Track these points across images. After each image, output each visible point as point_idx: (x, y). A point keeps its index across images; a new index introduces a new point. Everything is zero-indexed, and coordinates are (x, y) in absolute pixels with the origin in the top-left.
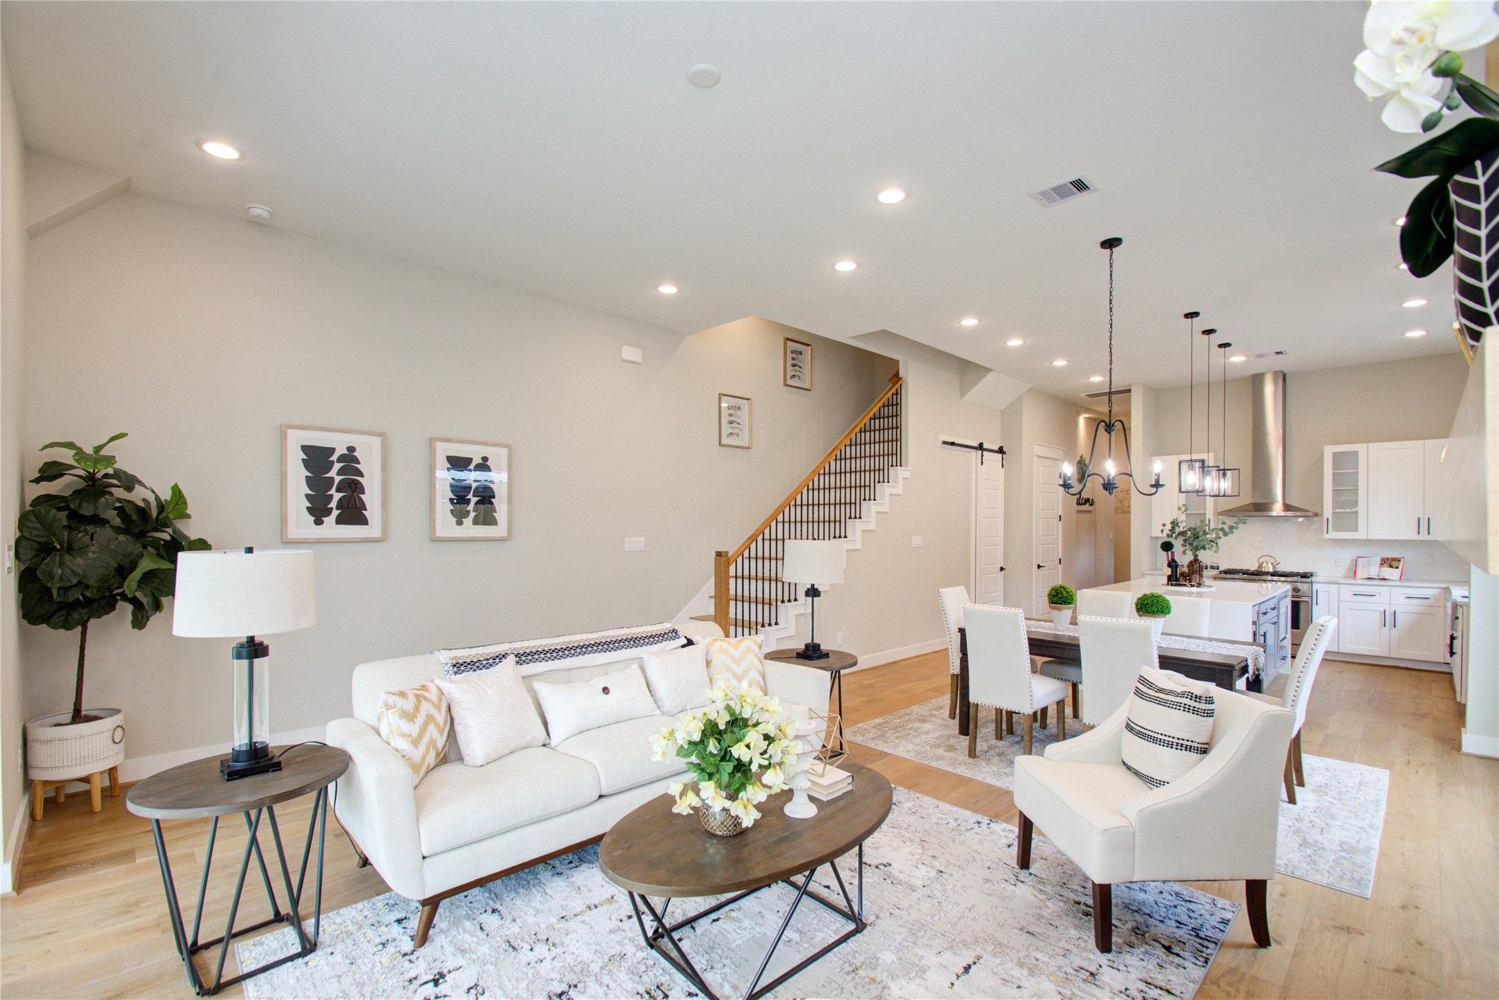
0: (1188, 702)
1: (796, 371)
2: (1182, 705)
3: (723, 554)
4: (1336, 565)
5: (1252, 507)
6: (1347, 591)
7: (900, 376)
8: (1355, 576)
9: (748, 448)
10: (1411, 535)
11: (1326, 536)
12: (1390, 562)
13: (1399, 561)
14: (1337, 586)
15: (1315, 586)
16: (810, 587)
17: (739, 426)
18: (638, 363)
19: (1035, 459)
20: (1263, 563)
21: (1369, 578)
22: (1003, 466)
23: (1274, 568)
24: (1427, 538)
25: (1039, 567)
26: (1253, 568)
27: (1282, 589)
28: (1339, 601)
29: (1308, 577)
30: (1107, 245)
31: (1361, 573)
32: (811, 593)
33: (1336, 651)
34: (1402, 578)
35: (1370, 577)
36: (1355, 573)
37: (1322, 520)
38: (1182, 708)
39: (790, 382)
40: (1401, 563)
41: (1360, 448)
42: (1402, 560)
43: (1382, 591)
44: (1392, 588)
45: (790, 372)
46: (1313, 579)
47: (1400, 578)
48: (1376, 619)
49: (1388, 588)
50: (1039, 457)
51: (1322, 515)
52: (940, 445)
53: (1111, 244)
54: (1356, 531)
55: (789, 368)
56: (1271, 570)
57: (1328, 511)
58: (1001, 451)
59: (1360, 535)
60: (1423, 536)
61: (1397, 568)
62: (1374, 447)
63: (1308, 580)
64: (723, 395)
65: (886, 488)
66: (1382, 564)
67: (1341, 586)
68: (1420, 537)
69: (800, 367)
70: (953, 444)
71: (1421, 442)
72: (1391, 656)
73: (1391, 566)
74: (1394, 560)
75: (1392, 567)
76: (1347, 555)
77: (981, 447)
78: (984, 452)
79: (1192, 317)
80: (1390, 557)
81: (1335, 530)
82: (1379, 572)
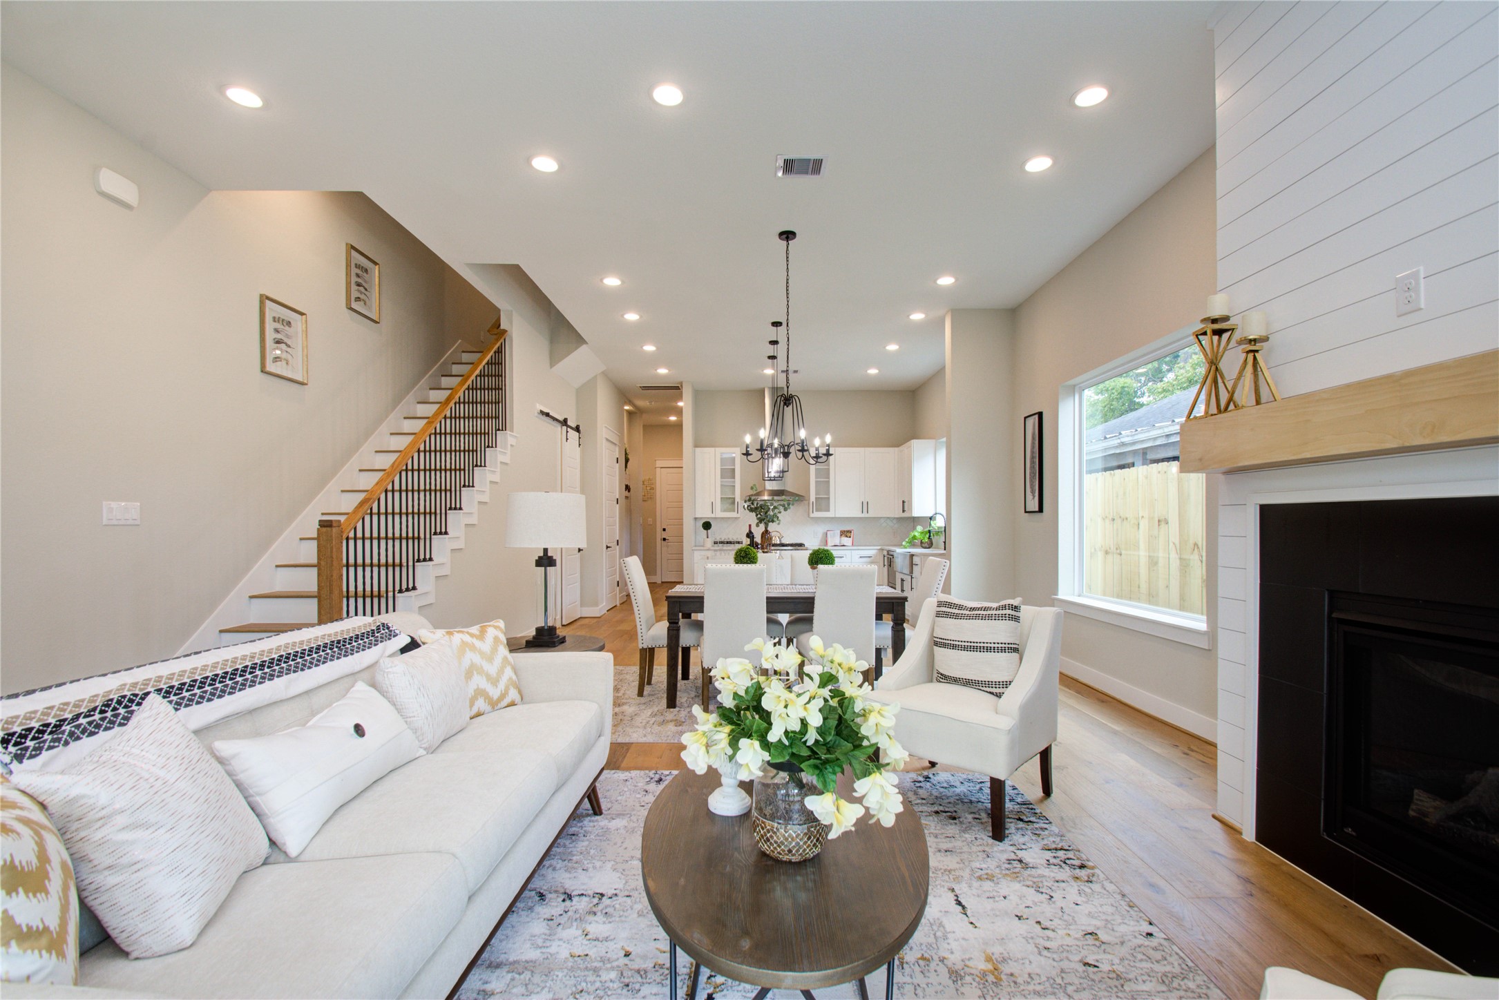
0: (1008, 612)
1: (361, 293)
2: (1007, 616)
3: (334, 525)
7: (502, 327)
8: (827, 544)
9: (302, 384)
10: (856, 513)
11: (812, 515)
12: (846, 533)
13: (850, 532)
16: (542, 555)
17: (289, 350)
18: (127, 206)
19: (604, 442)
21: (836, 545)
22: (580, 445)
23: (780, 541)
24: (867, 515)
25: (607, 547)
29: (802, 546)
30: (785, 236)
31: (830, 542)
32: (545, 562)
34: (855, 544)
36: (826, 542)
37: (809, 503)
38: (1007, 618)
39: (355, 305)
40: (852, 534)
42: (853, 532)
43: (846, 554)
44: (852, 551)
45: (355, 294)
46: (805, 547)
47: (853, 544)
49: (850, 551)
50: (606, 439)
51: (810, 500)
52: (536, 414)
53: (788, 235)
54: (829, 511)
55: (354, 287)
56: (778, 542)
57: (813, 497)
58: (577, 429)
59: (830, 514)
60: (865, 515)
61: (850, 537)
62: (838, 450)
63: (803, 548)
64: (268, 298)
65: (498, 455)
66: (841, 535)
68: (863, 515)
69: (366, 290)
70: (547, 415)
71: (863, 449)
73: (847, 536)
74: (848, 531)
76: (821, 530)
77: (565, 423)
78: (568, 429)
79: (777, 326)
80: (845, 529)
81: (816, 511)
82: (840, 541)
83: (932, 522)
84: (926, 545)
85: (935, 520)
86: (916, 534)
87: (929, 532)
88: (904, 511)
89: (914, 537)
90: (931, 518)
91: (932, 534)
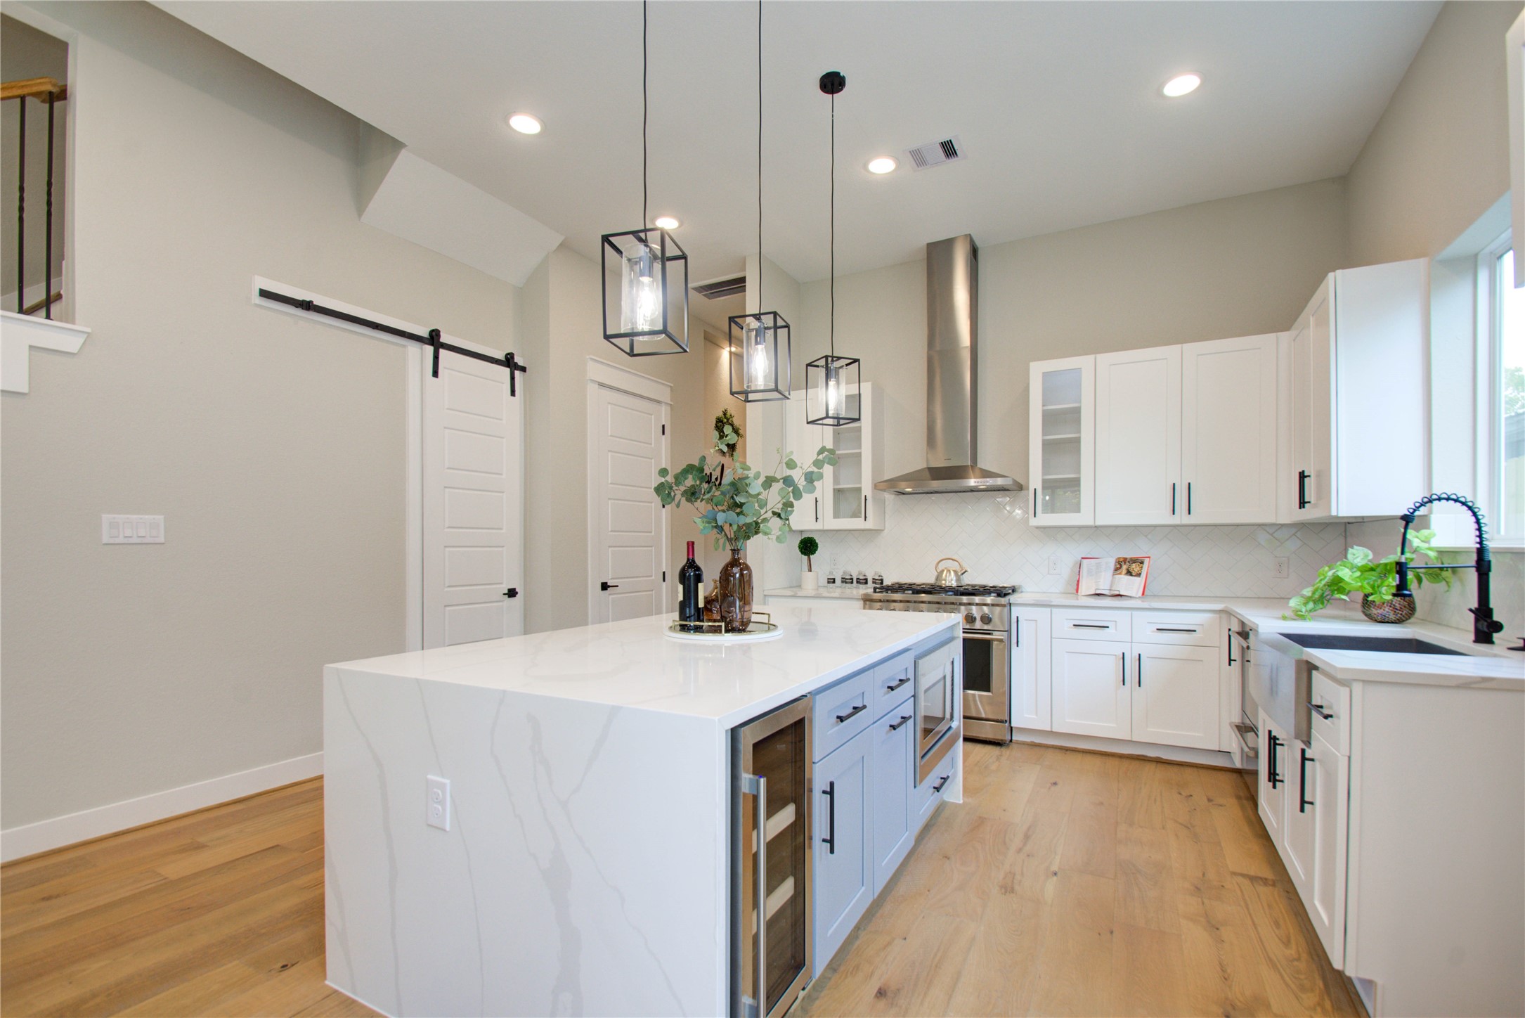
4: (1048, 574)
5: (927, 474)
6: (1064, 619)
8: (1077, 591)
10: (1158, 514)
11: (1034, 522)
12: (1128, 566)
13: (1142, 563)
14: (1049, 609)
15: (1016, 611)
19: (592, 389)
20: (943, 571)
21: (1098, 595)
23: (958, 579)
24: (1192, 520)
25: (605, 586)
26: (928, 578)
27: (950, 622)
28: (1051, 638)
29: (1006, 595)
31: (1087, 587)
33: (1049, 729)
34: (1146, 593)
35: (1098, 592)
36: (1078, 585)
37: (1028, 495)
40: (1145, 566)
41: (1083, 363)
42: (1146, 561)
43: (1118, 619)
44: (1135, 613)
46: (1013, 598)
47: (1143, 594)
48: (1110, 669)
49: (1128, 613)
50: (601, 385)
51: (1028, 489)
54: (1078, 511)
56: (954, 584)
57: (1035, 480)
58: (509, 362)
59: (1082, 518)
60: (1181, 518)
61: (1139, 575)
62: (1105, 359)
63: (1003, 600)
66: (1116, 569)
67: (1054, 610)
68: (1175, 520)
70: (307, 306)
71: (1177, 348)
72: (1134, 740)
73: (1129, 573)
74: (1134, 561)
75: (1131, 575)
76: (1067, 555)
77: (433, 339)
78: (442, 352)
80: (1129, 556)
81: (1044, 511)
82: (1112, 583)
83: (1411, 534)
84: (1386, 611)
85: (1425, 523)
86: (1345, 573)
87: (1401, 569)
88: (1302, 503)
89: (1336, 584)
90: (1407, 519)
91: (1410, 576)
